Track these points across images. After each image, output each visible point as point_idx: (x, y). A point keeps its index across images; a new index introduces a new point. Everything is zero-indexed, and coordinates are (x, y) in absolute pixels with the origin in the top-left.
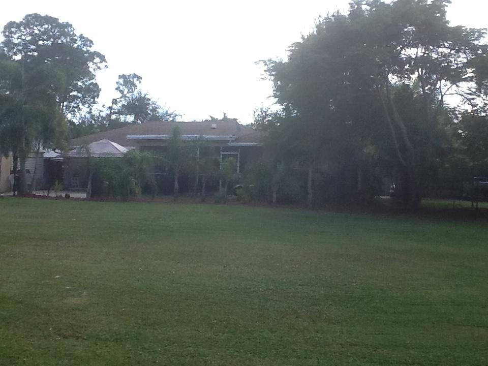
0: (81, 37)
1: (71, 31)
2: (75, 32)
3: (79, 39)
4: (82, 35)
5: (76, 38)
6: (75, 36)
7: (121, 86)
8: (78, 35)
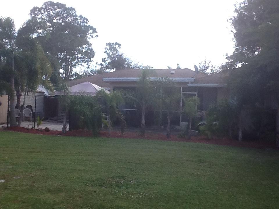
0: (81, 17)
1: (74, 13)
2: (77, 14)
3: (79, 18)
4: (81, 15)
5: (77, 17)
6: (77, 16)
7: (107, 50)
8: (79, 16)
